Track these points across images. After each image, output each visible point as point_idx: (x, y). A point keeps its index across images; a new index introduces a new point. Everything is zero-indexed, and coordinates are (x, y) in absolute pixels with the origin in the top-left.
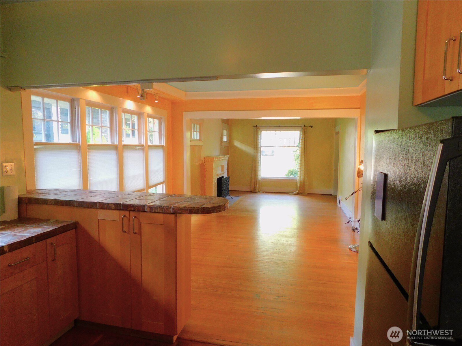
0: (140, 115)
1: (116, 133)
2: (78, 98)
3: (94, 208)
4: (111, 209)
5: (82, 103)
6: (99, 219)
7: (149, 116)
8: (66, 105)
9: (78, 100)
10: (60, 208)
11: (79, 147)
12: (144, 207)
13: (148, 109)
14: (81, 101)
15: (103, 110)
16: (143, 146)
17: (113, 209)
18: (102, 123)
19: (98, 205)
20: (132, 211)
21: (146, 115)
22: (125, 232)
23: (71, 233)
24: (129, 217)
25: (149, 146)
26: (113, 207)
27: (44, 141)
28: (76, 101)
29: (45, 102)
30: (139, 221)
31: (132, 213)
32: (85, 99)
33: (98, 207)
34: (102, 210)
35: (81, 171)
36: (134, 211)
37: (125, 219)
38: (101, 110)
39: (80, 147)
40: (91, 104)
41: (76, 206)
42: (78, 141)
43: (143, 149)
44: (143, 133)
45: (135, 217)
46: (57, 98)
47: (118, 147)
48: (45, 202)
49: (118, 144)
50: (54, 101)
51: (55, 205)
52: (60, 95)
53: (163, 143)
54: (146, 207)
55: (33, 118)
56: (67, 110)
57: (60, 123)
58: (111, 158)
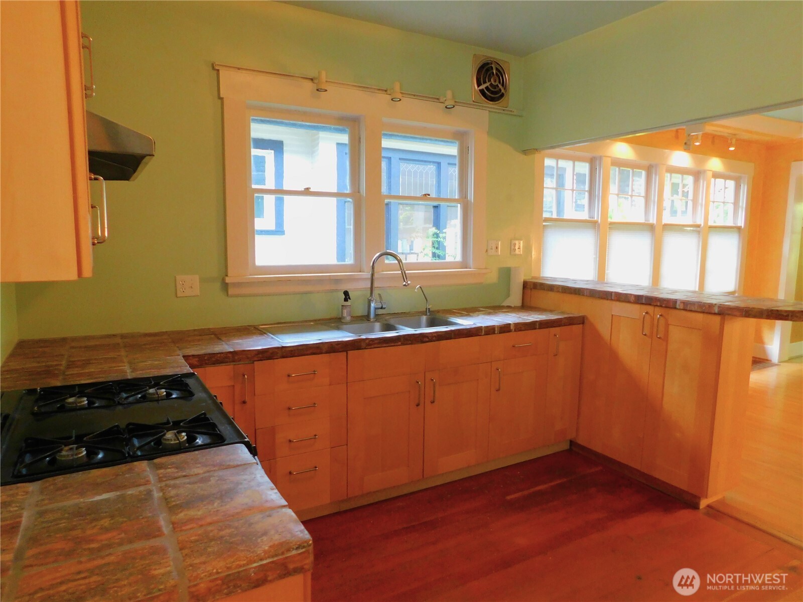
0: (697, 175)
1: (654, 205)
2: (601, 156)
3: (608, 299)
4: (629, 302)
5: (607, 162)
6: (612, 315)
7: (716, 175)
8: (584, 168)
9: (601, 158)
10: (568, 297)
11: (597, 226)
12: (675, 301)
13: (715, 164)
14: (604, 159)
15: (636, 171)
16: (699, 226)
17: (632, 301)
18: (633, 190)
19: (613, 295)
20: (657, 306)
21: (710, 174)
22: (645, 335)
23: (577, 329)
24: (652, 315)
25: (711, 227)
26: (632, 299)
27: (555, 216)
28: (598, 161)
29: (559, 166)
30: (667, 321)
31: (657, 309)
32: (610, 155)
33: (613, 298)
34: (618, 303)
35: (598, 259)
36: (661, 306)
37: (647, 317)
38: (633, 170)
39: (599, 225)
40: (619, 163)
41: (587, 296)
42: (597, 217)
43: (699, 232)
44: (702, 205)
45: (661, 315)
46: (574, 159)
47: (655, 227)
48: (551, 288)
49: (655, 222)
50: (570, 163)
51: (562, 292)
52: (578, 153)
53: (741, 222)
54: (678, 303)
55: (544, 186)
56: (585, 175)
57: (574, 192)
58: (642, 243)
